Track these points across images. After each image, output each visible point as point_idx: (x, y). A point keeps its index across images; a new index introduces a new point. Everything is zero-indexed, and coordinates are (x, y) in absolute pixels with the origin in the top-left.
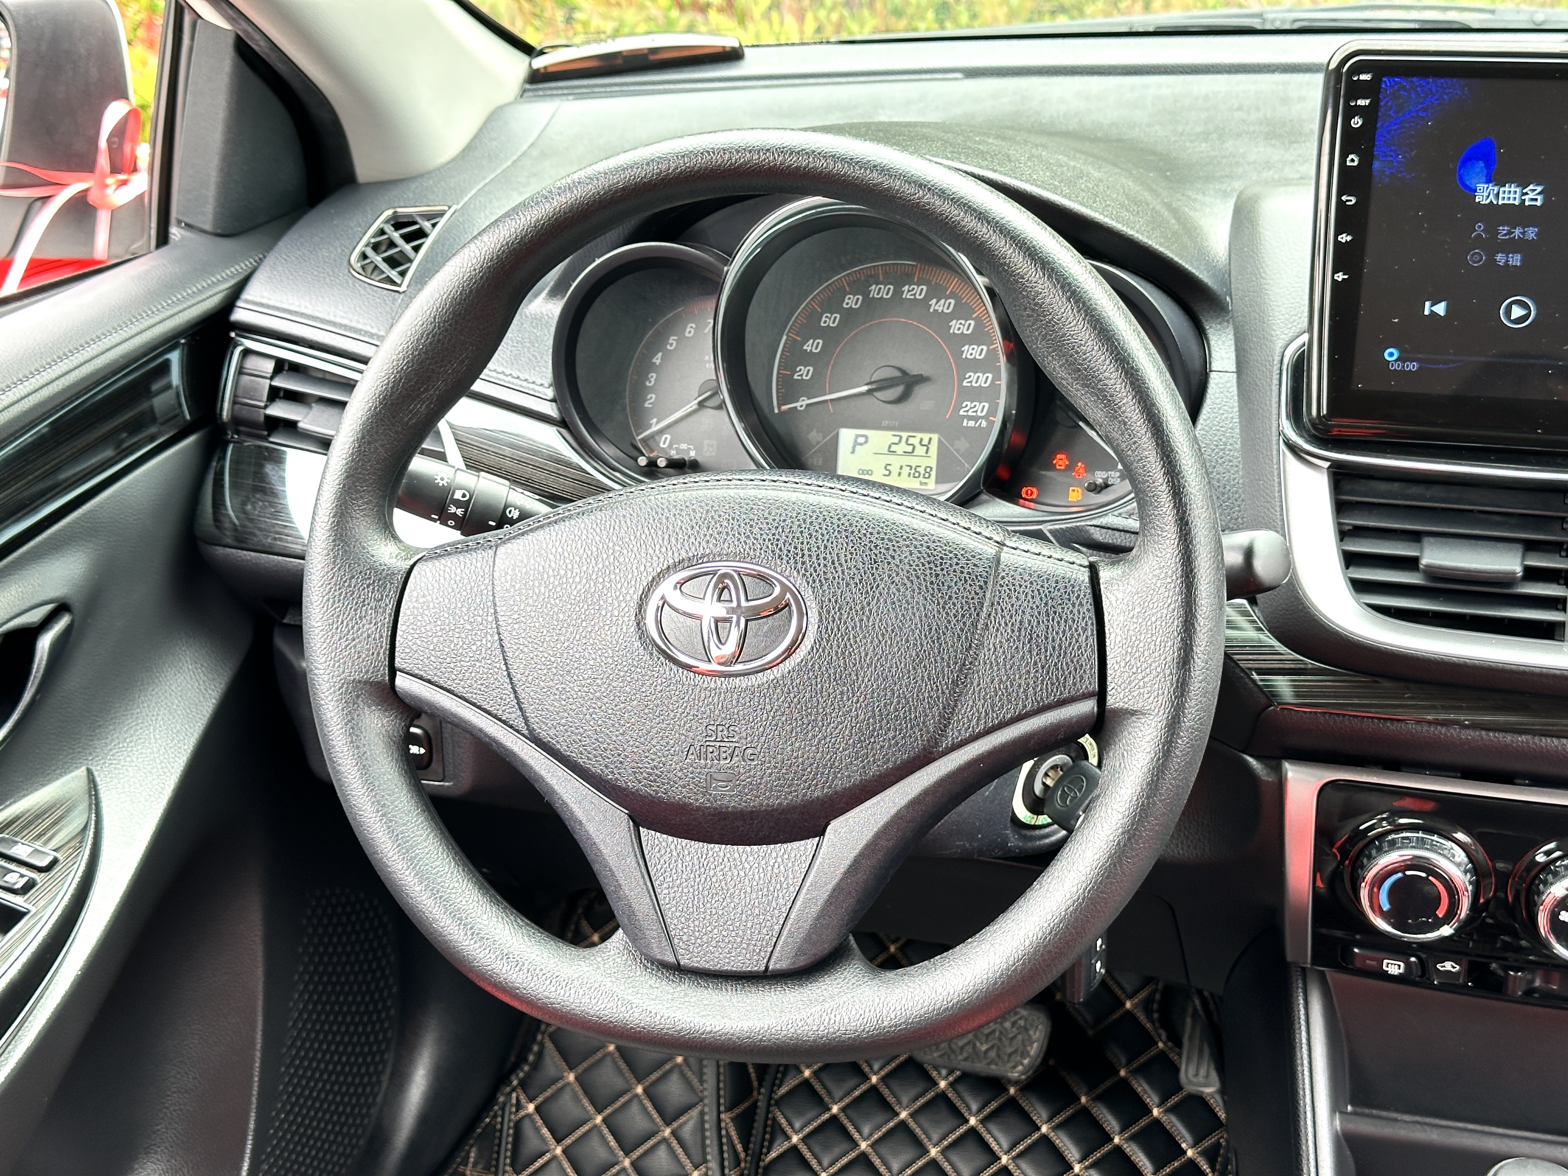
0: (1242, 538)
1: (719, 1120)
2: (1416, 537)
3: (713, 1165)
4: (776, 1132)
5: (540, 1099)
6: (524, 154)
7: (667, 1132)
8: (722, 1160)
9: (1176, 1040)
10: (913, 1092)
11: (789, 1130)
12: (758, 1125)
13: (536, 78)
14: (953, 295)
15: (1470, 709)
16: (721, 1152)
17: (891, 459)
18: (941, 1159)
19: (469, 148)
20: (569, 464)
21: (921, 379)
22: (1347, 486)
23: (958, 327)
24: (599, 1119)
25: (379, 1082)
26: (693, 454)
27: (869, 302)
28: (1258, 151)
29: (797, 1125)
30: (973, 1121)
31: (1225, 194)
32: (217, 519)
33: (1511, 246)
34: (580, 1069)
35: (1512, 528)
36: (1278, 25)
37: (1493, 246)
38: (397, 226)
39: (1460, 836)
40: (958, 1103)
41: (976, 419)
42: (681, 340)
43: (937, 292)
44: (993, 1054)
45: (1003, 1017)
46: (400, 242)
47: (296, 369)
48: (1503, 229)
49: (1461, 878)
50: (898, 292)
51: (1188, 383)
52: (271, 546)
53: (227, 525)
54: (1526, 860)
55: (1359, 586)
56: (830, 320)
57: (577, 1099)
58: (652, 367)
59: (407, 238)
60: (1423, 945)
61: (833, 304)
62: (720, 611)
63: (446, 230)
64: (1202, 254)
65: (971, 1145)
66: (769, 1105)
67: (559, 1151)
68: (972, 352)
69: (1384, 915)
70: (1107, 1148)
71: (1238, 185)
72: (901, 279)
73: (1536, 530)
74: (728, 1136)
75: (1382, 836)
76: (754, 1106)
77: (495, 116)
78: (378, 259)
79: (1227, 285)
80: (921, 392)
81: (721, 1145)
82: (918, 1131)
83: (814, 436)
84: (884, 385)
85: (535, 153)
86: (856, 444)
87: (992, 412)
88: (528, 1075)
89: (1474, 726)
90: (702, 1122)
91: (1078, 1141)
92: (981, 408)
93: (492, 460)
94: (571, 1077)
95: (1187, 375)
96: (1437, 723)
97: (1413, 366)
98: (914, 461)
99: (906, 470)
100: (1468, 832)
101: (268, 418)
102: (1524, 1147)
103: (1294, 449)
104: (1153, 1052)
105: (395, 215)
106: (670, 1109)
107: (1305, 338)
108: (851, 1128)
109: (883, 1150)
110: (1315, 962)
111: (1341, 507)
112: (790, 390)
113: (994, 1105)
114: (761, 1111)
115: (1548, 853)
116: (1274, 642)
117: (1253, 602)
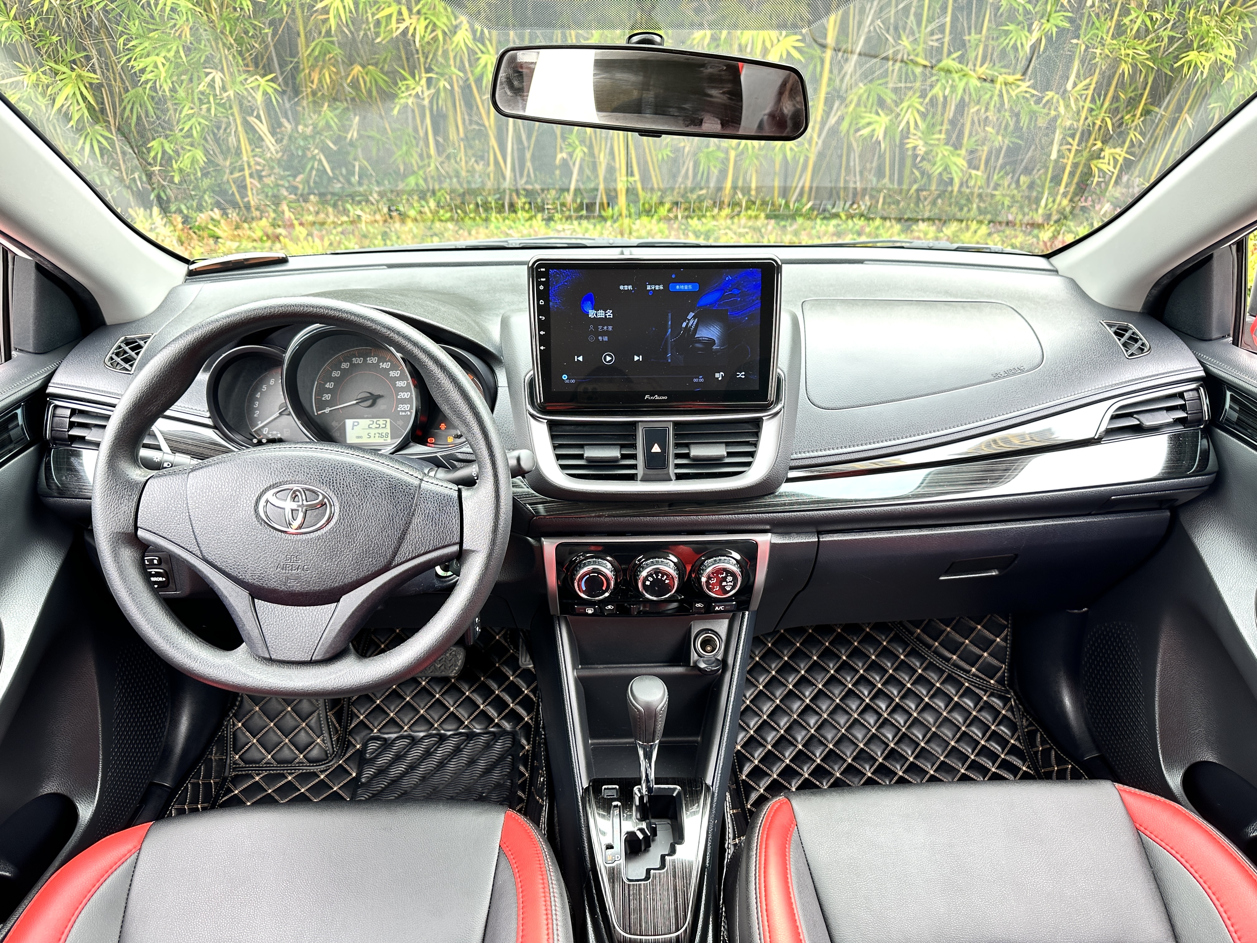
0: (516, 453)
1: (327, 716)
2: (581, 446)
3: (326, 735)
4: (353, 716)
5: (244, 720)
6: (188, 308)
7: (304, 725)
8: (330, 732)
9: (517, 648)
10: (411, 689)
11: (359, 714)
12: (345, 715)
13: (191, 274)
14: (389, 361)
15: (607, 510)
16: (329, 729)
17: (369, 431)
18: (425, 714)
19: (161, 307)
20: (221, 445)
21: (379, 397)
22: (554, 429)
23: (392, 374)
24: (272, 724)
25: (164, 726)
26: (279, 436)
27: (353, 366)
28: (508, 298)
29: (362, 711)
30: (437, 696)
31: (497, 315)
32: (48, 485)
33: (604, 333)
34: (261, 704)
35: (616, 440)
36: (514, 246)
37: (597, 334)
38: (127, 344)
39: (609, 558)
40: (431, 690)
41: (405, 411)
42: (269, 386)
43: (382, 360)
44: (443, 668)
45: (446, 652)
46: (129, 351)
47: (82, 413)
48: (600, 327)
49: (610, 574)
50: (365, 360)
51: (490, 392)
52: (77, 495)
53: (54, 487)
54: (633, 563)
55: (563, 467)
56: (336, 374)
57: (261, 717)
58: (257, 399)
59: (133, 349)
60: (600, 601)
61: (337, 367)
62: (294, 505)
63: (152, 344)
64: (490, 340)
65: (437, 706)
66: (349, 705)
67: (255, 741)
68: (400, 384)
69: (584, 592)
70: (493, 696)
71: (502, 311)
72: (365, 355)
73: (624, 440)
74: (332, 721)
75: (581, 561)
76: (342, 707)
77: (172, 292)
78: (119, 360)
79: (501, 351)
80: (380, 402)
81: (329, 726)
82: (415, 704)
83: (334, 424)
84: (364, 400)
85: (193, 307)
86: (354, 425)
87: (411, 408)
88: (237, 711)
89: (609, 516)
90: (319, 718)
91: (481, 696)
92: (407, 407)
93: (183, 446)
94: (257, 709)
95: (489, 389)
96: (595, 517)
97: (573, 381)
98: (380, 431)
99: (377, 435)
100: (611, 557)
101: (69, 436)
102: (644, 671)
103: (532, 416)
104: (509, 655)
105: (126, 339)
106: (304, 716)
107: (532, 372)
108: (386, 709)
109: (400, 715)
110: (562, 612)
111: (553, 437)
112: (322, 405)
113: (446, 688)
114: (345, 709)
115: (639, 560)
116: (533, 492)
117: (524, 477)
